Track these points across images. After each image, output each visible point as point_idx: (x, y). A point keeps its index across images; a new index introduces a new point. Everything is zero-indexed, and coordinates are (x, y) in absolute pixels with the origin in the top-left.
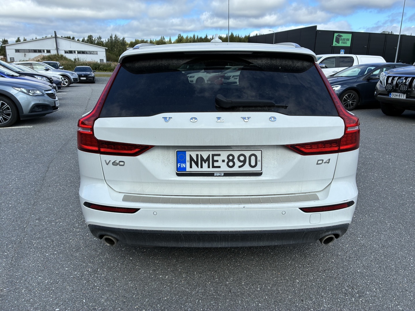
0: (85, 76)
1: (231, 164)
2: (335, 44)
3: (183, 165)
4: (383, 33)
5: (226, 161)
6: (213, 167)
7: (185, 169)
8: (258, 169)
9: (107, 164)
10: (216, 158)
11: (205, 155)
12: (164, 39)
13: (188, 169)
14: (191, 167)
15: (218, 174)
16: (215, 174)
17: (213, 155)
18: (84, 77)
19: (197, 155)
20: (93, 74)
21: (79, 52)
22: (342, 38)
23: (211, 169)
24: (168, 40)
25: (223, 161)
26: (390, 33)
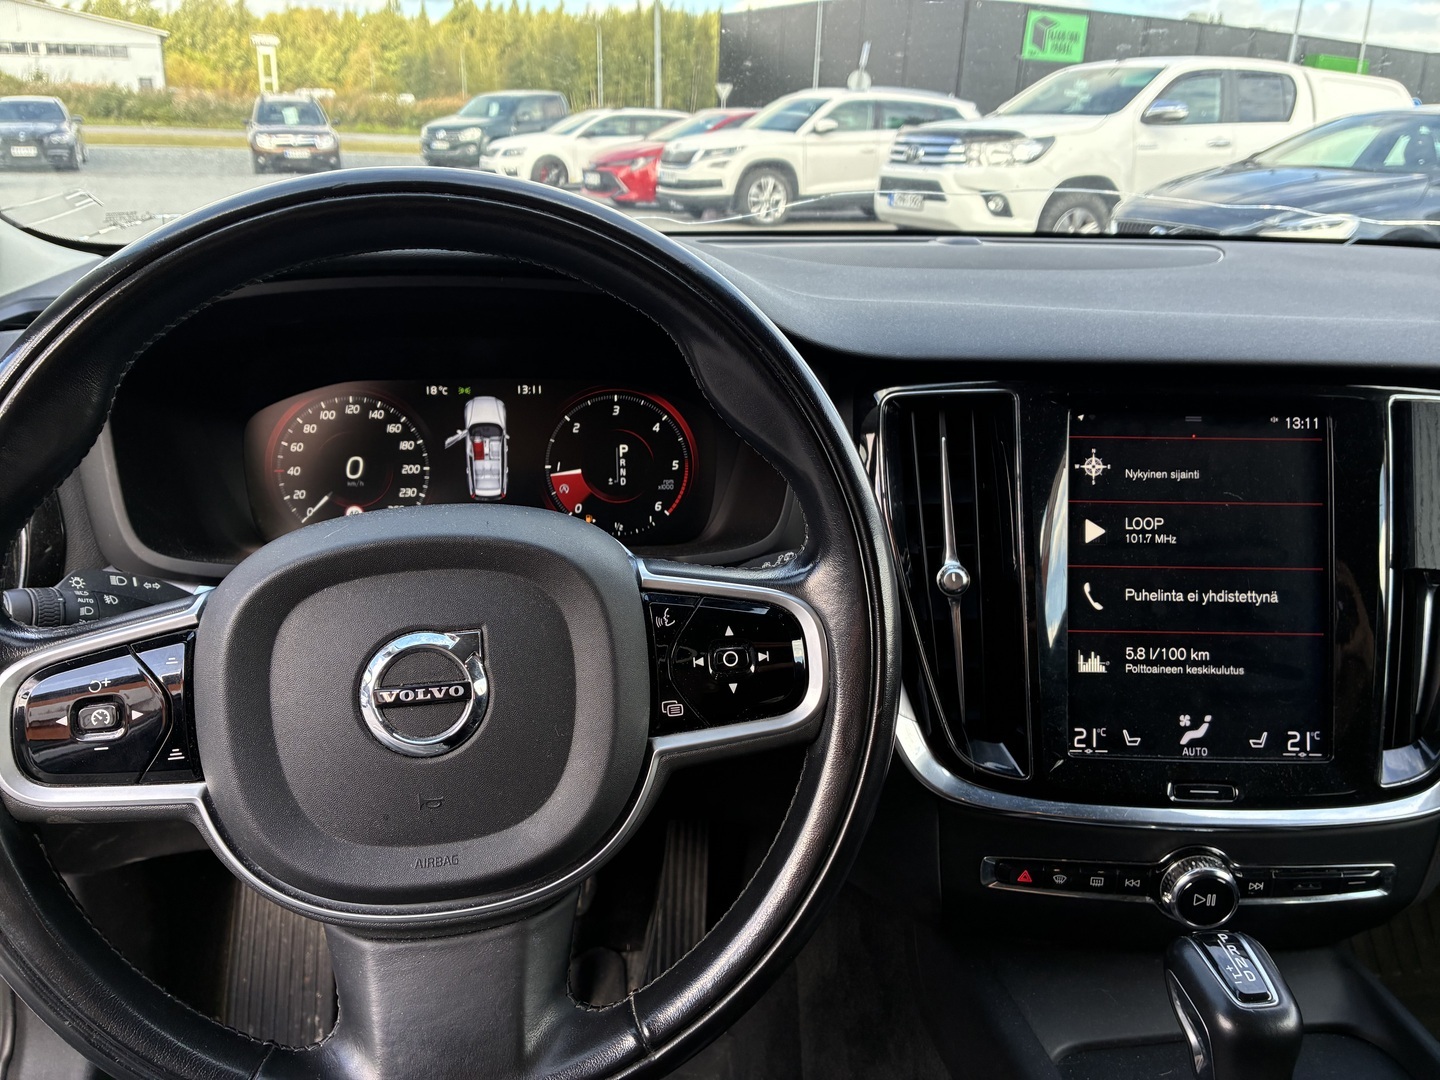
0: (37, 140)
2: (1029, 51)
4: (1191, 20)
12: (398, 8)
18: (27, 143)
20: (69, 133)
21: (53, 50)
22: (1055, 30)
24: (417, 14)
26: (1216, 21)
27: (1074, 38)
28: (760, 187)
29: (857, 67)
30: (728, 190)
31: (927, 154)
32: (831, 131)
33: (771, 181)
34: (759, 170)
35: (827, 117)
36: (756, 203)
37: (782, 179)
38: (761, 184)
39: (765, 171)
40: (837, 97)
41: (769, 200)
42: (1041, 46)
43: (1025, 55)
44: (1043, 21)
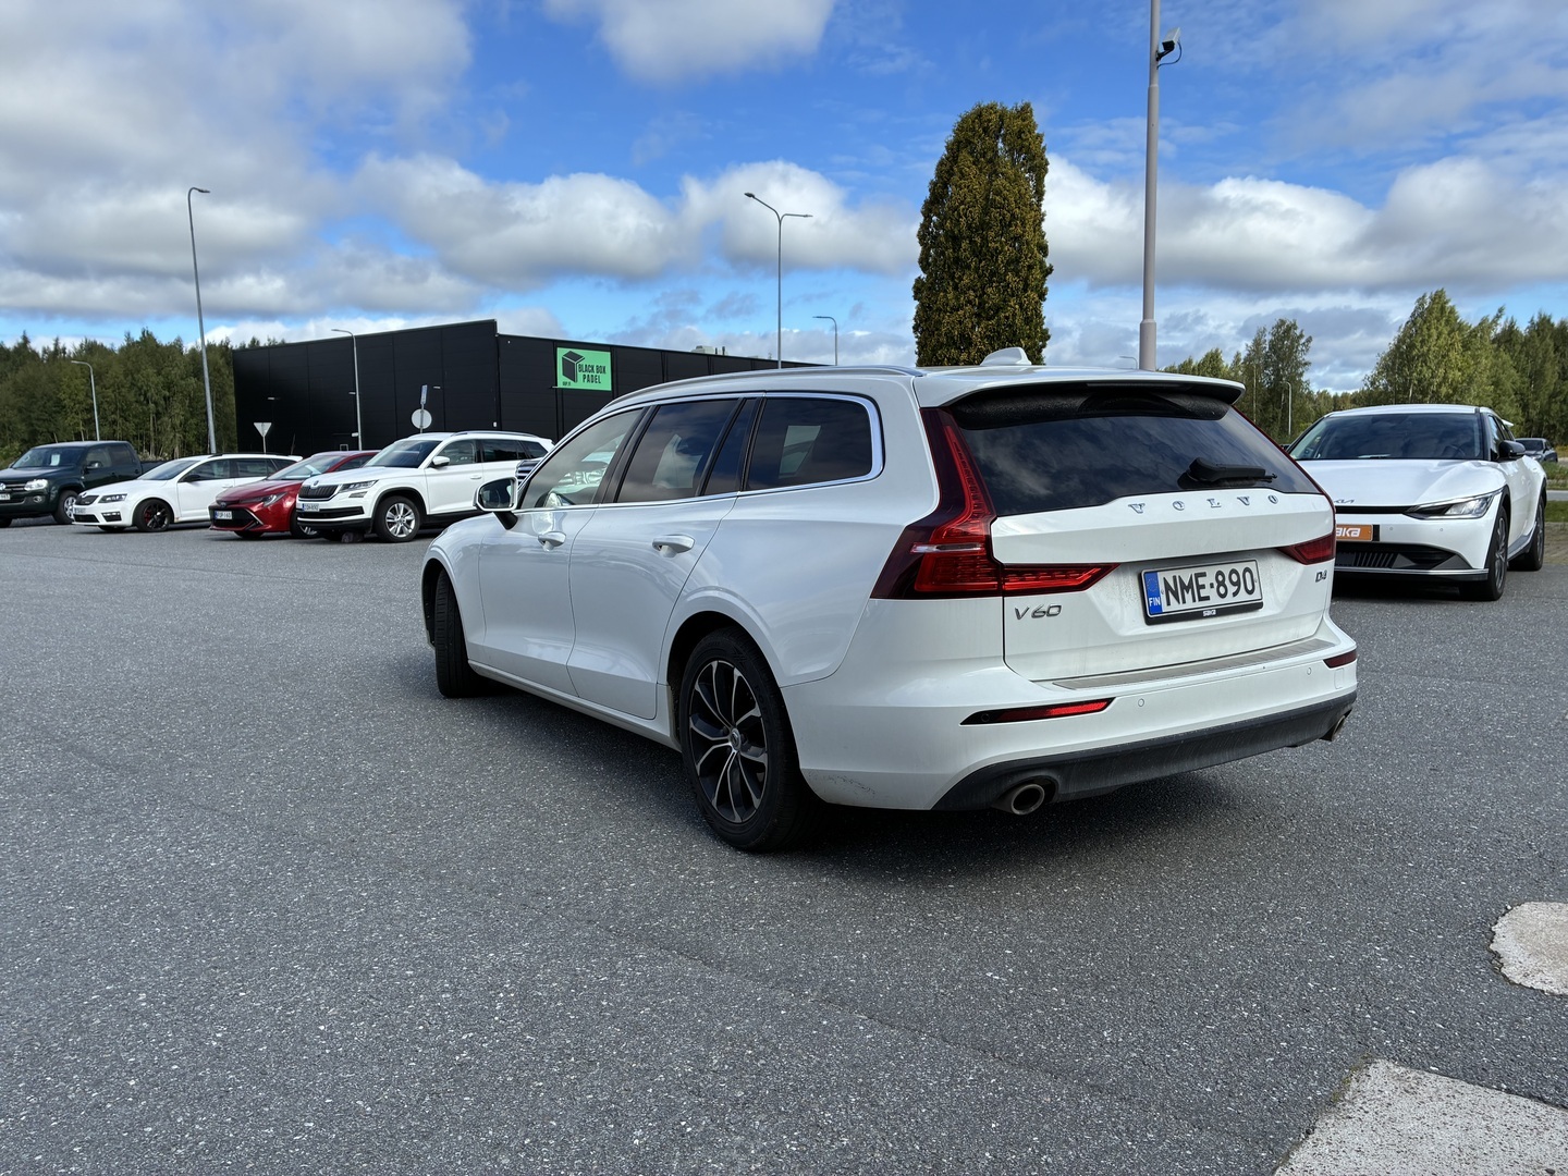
1: (1222, 590)
3: (1157, 601)
4: (699, 351)
5: (1216, 585)
6: (1201, 599)
7: (1159, 608)
8: (1256, 596)
9: (1019, 617)
10: (1201, 581)
11: (1186, 575)
13: (1165, 608)
14: (1169, 604)
15: (1209, 613)
16: (1205, 614)
17: (1198, 575)
19: (1174, 577)
22: (583, 363)
23: (1199, 604)
25: (1212, 585)
26: (720, 353)
27: (601, 370)
28: (394, 512)
29: (421, 406)
30: (368, 514)
32: (446, 464)
33: (402, 506)
34: (389, 498)
35: (441, 454)
36: (392, 524)
37: (411, 503)
38: (394, 508)
39: (396, 498)
40: (447, 438)
41: (402, 520)
42: (573, 377)
43: (560, 385)
44: (568, 355)
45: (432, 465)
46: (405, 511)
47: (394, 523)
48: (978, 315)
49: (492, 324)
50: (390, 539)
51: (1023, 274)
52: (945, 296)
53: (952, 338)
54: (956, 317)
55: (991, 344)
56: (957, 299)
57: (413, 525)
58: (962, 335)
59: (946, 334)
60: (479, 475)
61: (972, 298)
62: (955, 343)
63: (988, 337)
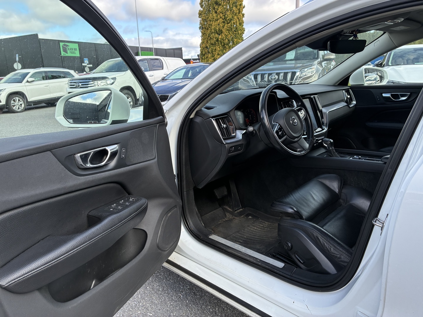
22: (69, 47)
27: (75, 49)
29: (16, 62)
30: (3, 103)
31: (82, 85)
32: (34, 81)
33: (17, 98)
34: (12, 95)
35: (31, 77)
36: (14, 106)
37: (21, 97)
38: (14, 100)
39: (14, 95)
40: (32, 71)
41: (18, 104)
42: (67, 52)
43: (62, 55)
44: (64, 45)
45: (28, 82)
46: (19, 100)
47: (15, 105)
48: (224, 22)
49: (36, 35)
50: (14, 112)
51: (238, 7)
52: (212, 15)
53: (216, 30)
54: (217, 23)
55: (229, 32)
56: (217, 16)
57: (23, 106)
58: (219, 30)
59: (214, 29)
60: (47, 85)
61: (222, 16)
62: (217, 32)
63: (228, 30)
